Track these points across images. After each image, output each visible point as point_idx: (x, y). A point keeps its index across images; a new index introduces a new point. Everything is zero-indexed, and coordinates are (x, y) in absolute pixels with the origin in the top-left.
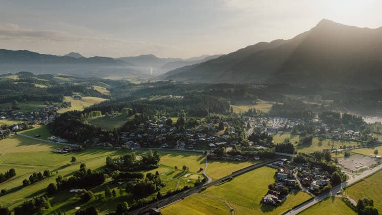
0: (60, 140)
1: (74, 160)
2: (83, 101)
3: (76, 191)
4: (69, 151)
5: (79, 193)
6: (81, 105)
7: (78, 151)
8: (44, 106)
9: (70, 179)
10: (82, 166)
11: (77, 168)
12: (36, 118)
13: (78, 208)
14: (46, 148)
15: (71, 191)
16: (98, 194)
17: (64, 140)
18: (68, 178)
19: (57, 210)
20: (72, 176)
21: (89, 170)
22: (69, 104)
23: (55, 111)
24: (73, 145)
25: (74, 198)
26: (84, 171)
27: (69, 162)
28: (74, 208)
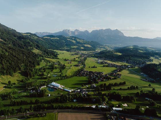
0: (145, 75)
1: (150, 85)
2: (159, 60)
3: (149, 99)
4: (148, 81)
5: (149, 101)
6: (158, 61)
7: (153, 82)
8: (141, 60)
10: (154, 89)
11: (151, 89)
12: (137, 64)
13: (148, 107)
14: (138, 77)
15: (146, 98)
16: (159, 105)
17: (147, 76)
18: (146, 92)
19: (138, 104)
20: (148, 92)
21: (156, 92)
22: (152, 60)
23: (145, 62)
24: (151, 79)
25: (147, 102)
26: (154, 91)
27: (147, 85)
28: (146, 106)
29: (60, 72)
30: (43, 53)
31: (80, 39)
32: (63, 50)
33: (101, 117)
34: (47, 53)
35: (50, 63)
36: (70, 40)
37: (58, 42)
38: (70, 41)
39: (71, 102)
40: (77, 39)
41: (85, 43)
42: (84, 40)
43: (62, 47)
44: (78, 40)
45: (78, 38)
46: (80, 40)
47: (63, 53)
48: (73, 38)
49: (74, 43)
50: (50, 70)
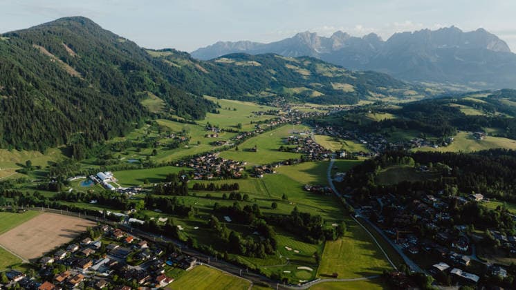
30: (165, 106)
31: (327, 65)
32: (249, 100)
36: (292, 67)
37: (251, 73)
38: (291, 70)
40: (318, 65)
41: (336, 80)
42: (340, 67)
43: (253, 91)
44: (320, 69)
45: (321, 62)
46: (326, 69)
47: (235, 110)
48: (306, 63)
49: (305, 78)
50: (135, 149)
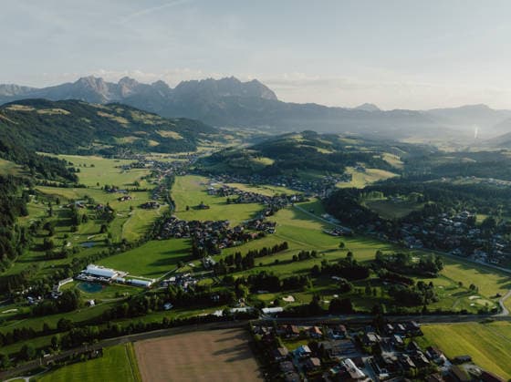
0: (333, 220)
1: (342, 245)
2: (367, 174)
3: (338, 279)
4: (339, 235)
5: (340, 282)
6: (364, 179)
7: (348, 236)
8: (320, 176)
9: (334, 265)
10: (350, 254)
11: (344, 255)
12: (313, 190)
13: (336, 296)
14: (317, 226)
15: (334, 277)
16: (358, 288)
17: (337, 221)
18: (333, 263)
19: (317, 292)
20: (336, 262)
21: (355, 261)
22: (349, 178)
23: (333, 184)
24: (345, 228)
25: (335, 285)
26: (349, 259)
27: (337, 246)
28: (332, 295)
29: (101, 232)
30: (23, 168)
31: (142, 112)
32: (89, 153)
33: (238, 333)
34: (40, 169)
35: (58, 202)
36: (106, 115)
37: (68, 123)
38: (107, 118)
39: (159, 310)
40: (133, 113)
41: (160, 127)
42: (155, 114)
43: (84, 143)
44: (136, 116)
45: (135, 109)
46: (143, 117)
47: (92, 166)
48: (119, 110)
49: (125, 126)
50: (69, 228)
